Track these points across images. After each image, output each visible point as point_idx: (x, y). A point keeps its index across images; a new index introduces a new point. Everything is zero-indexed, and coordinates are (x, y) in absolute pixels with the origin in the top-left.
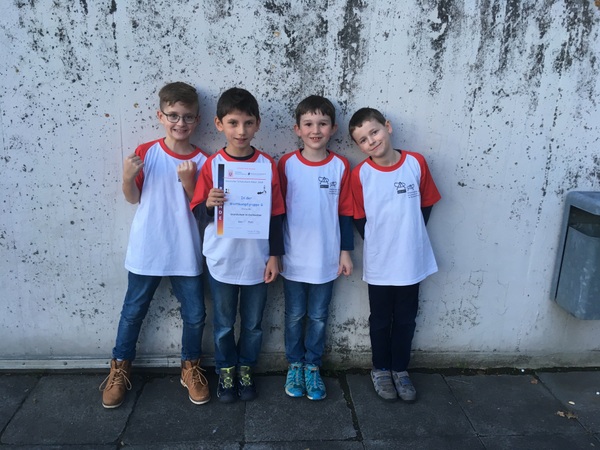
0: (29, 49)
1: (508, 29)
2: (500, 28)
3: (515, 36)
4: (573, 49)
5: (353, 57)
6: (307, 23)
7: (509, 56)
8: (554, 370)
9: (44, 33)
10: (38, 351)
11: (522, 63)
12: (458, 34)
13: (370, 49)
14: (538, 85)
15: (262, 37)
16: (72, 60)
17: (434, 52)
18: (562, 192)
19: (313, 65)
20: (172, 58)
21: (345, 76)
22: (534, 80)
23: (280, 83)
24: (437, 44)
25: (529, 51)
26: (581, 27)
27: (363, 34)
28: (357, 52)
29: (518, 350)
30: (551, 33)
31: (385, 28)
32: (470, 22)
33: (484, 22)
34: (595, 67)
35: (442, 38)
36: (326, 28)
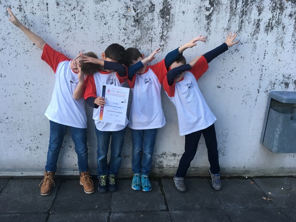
0: (4, 15)
1: (243, 11)
2: (239, 10)
3: (246, 15)
4: (274, 21)
5: (167, 23)
6: (144, 5)
7: (243, 24)
8: (262, 177)
9: (12, 7)
10: (8, 167)
11: (249, 28)
12: (219, 13)
13: (176, 19)
14: (257, 39)
15: (122, 12)
16: (26, 21)
17: (207, 22)
18: (267, 91)
19: (147, 27)
20: (76, 21)
21: (163, 32)
22: (255, 36)
23: (131, 35)
24: (209, 17)
25: (253, 22)
26: (278, 11)
27: (172, 11)
28: (169, 21)
29: (244, 167)
30: (264, 13)
31: (183, 9)
32: (224, 7)
33: (231, 8)
34: (285, 31)
35: (210, 15)
36: (154, 8)
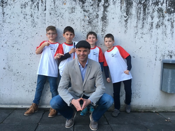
0: (23, 19)
1: (143, 18)
2: (141, 18)
3: (145, 20)
4: (160, 23)
5: (105, 24)
6: (93, 15)
7: (144, 24)
9: (27, 15)
11: (147, 26)
12: (131, 19)
13: (109, 22)
14: (152, 32)
15: (82, 18)
16: (34, 22)
17: (125, 23)
18: (161, 60)
19: (95, 25)
20: (59, 22)
21: (103, 28)
23: (86, 29)
24: (126, 21)
25: (149, 23)
26: (162, 18)
27: (107, 18)
28: (106, 22)
29: (152, 106)
30: (154, 19)
31: (113, 17)
32: (134, 16)
33: (137, 16)
34: (166, 28)
36: (98, 16)
